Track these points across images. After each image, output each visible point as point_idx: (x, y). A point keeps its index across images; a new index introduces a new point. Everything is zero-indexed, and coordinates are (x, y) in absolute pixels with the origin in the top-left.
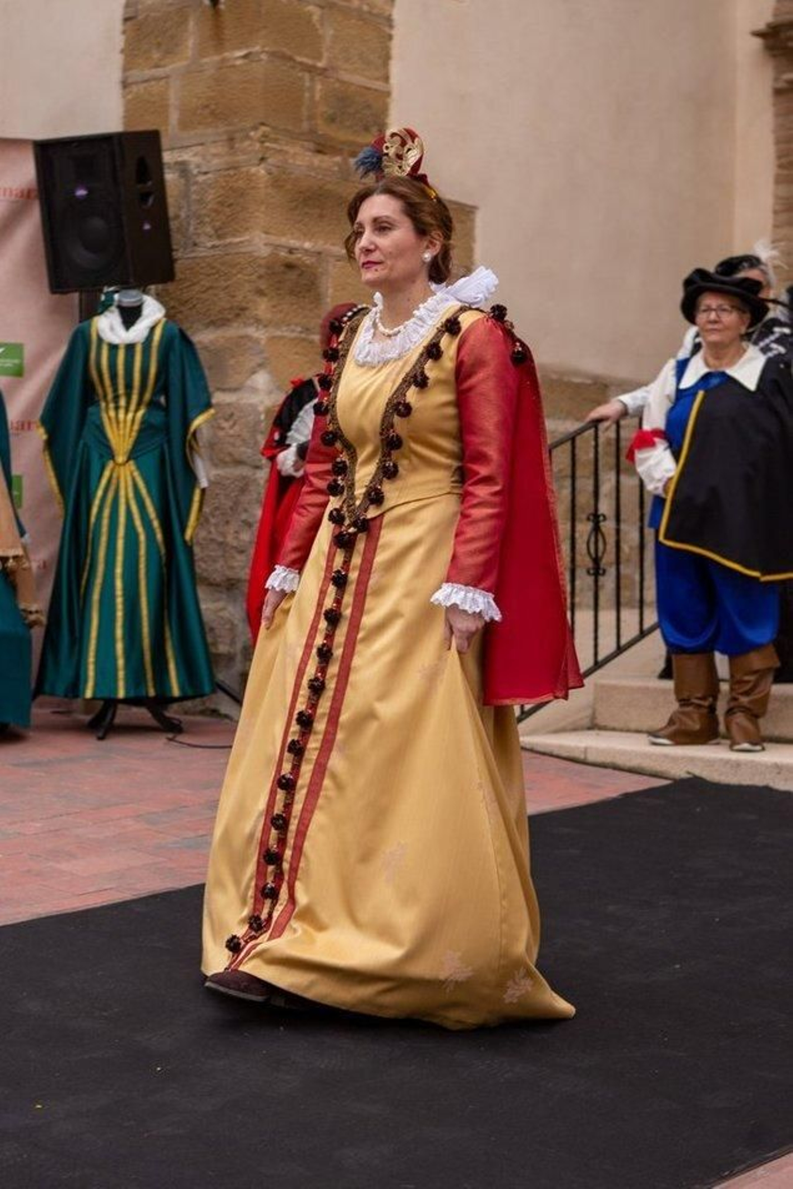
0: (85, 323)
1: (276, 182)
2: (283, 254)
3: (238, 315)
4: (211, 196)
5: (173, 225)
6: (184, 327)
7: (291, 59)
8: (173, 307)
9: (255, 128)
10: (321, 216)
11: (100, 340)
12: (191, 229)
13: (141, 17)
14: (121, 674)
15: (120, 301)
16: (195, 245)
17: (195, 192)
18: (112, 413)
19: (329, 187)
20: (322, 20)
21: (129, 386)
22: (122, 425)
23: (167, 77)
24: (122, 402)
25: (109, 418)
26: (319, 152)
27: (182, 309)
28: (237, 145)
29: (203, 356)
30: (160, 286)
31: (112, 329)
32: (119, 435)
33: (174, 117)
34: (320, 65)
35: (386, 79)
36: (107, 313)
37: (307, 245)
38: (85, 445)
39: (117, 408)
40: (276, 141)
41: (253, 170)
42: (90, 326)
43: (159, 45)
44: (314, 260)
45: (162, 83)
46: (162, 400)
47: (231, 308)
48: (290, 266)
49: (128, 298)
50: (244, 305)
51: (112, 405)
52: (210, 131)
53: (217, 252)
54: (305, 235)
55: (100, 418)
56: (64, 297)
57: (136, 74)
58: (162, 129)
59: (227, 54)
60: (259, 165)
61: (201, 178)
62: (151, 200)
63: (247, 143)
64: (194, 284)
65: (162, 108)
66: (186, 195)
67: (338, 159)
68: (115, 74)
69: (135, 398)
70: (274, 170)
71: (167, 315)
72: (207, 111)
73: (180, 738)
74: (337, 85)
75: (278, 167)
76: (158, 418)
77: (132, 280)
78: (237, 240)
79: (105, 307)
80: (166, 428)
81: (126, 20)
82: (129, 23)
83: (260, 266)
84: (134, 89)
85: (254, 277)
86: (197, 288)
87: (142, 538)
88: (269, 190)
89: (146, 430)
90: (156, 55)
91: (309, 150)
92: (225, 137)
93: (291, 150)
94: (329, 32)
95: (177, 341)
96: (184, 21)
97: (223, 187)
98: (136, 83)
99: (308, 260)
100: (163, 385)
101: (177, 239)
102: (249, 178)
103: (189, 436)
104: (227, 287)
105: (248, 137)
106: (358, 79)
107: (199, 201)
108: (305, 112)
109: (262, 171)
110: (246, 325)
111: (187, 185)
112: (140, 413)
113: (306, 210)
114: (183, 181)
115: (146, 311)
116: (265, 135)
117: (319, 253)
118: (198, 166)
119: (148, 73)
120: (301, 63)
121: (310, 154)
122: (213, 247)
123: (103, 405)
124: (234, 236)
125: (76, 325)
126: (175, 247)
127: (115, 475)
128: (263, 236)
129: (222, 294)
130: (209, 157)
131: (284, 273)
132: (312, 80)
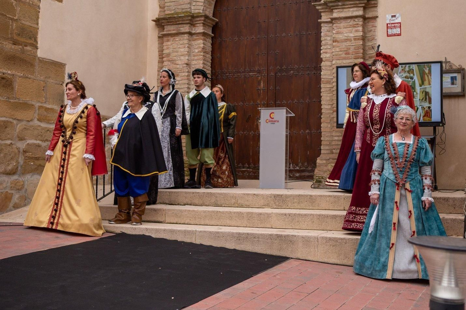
2: (1, 74)
7: (5, 15)
10: (14, 64)
19: (17, 55)
20: (16, 5)
26: (14, 44)
34: (15, 18)
35: (38, 24)
37: (9, 72)
44: (11, 77)
48: (3, 78)
54: (9, 69)
67: (21, 47)
74: (21, 25)
91: (11, 43)
93: (5, 43)
94: (18, 9)
99: (9, 77)
106: (27, 23)
108: (10, 32)
113: (9, 61)
117: (13, 75)
120: (9, 17)
121: (11, 45)
132: (12, 22)
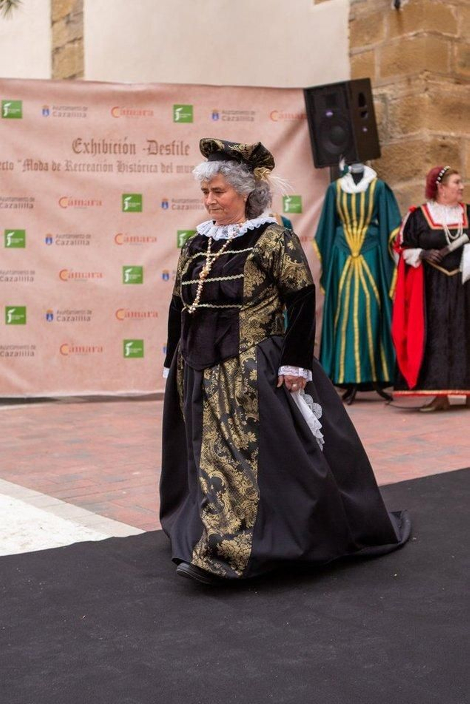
0: (333, 183)
1: (435, 102)
2: (440, 140)
3: (416, 174)
4: (399, 111)
5: (379, 128)
6: (387, 182)
7: (440, 34)
8: (380, 172)
9: (422, 73)
10: (460, 118)
11: (342, 192)
12: (389, 129)
13: (358, 19)
14: (358, 370)
15: (352, 170)
16: (391, 137)
17: (391, 110)
18: (350, 230)
19: (464, 102)
20: (456, 13)
21: (358, 215)
22: (355, 236)
23: (373, 50)
24: (355, 224)
25: (349, 233)
26: (458, 83)
27: (385, 172)
28: (412, 83)
29: (397, 197)
30: (373, 161)
31: (348, 185)
32: (354, 241)
33: (377, 70)
34: (456, 36)
36: (345, 177)
37: (453, 134)
38: (336, 247)
39: (352, 227)
40: (433, 79)
41: (421, 95)
42: (336, 184)
43: (368, 33)
44: (457, 142)
45: (371, 52)
46: (376, 222)
47: (412, 170)
48: (443, 146)
49: (356, 168)
50: (419, 168)
51: (349, 226)
52: (397, 76)
53: (403, 141)
54: (451, 129)
55: (343, 233)
56: (323, 170)
57: (356, 49)
58: (371, 77)
59: (405, 35)
60: (424, 93)
61: (393, 102)
62: (367, 116)
63: (418, 82)
64: (391, 159)
65: (371, 65)
66: (385, 112)
67: (468, 86)
68: (346, 50)
69: (362, 221)
70: (433, 95)
71: (378, 177)
72: (395, 66)
73: (392, 403)
74: (466, 47)
75: (435, 93)
76: (374, 231)
77: (358, 159)
78: (414, 134)
79: (344, 173)
80: (378, 237)
81: (350, 21)
82: (352, 23)
83: (427, 147)
84: (356, 57)
85: (424, 153)
86: (394, 161)
87: (368, 296)
88: (432, 106)
89: (368, 238)
90: (366, 38)
91: (452, 83)
92: (405, 79)
93: (442, 83)
94: (461, 18)
95: (383, 191)
96: (380, 19)
97: (405, 106)
98: (356, 54)
99: (453, 142)
100: (377, 214)
101: (381, 134)
102: (420, 100)
103: (390, 241)
104: (410, 159)
105: (418, 78)
107: (392, 114)
108: (449, 62)
109: (426, 96)
110: (420, 179)
111: (386, 106)
112: (365, 229)
113: (452, 115)
114: (384, 104)
115: (366, 174)
116: (427, 77)
117: (459, 138)
118: (391, 96)
119: (363, 48)
120: (446, 37)
121: (452, 85)
122: (402, 138)
123: (345, 226)
124: (412, 131)
125: (329, 184)
126: (380, 139)
127: (352, 263)
128: (428, 130)
129: (407, 164)
130: (397, 90)
131: (440, 150)
132: (452, 45)
